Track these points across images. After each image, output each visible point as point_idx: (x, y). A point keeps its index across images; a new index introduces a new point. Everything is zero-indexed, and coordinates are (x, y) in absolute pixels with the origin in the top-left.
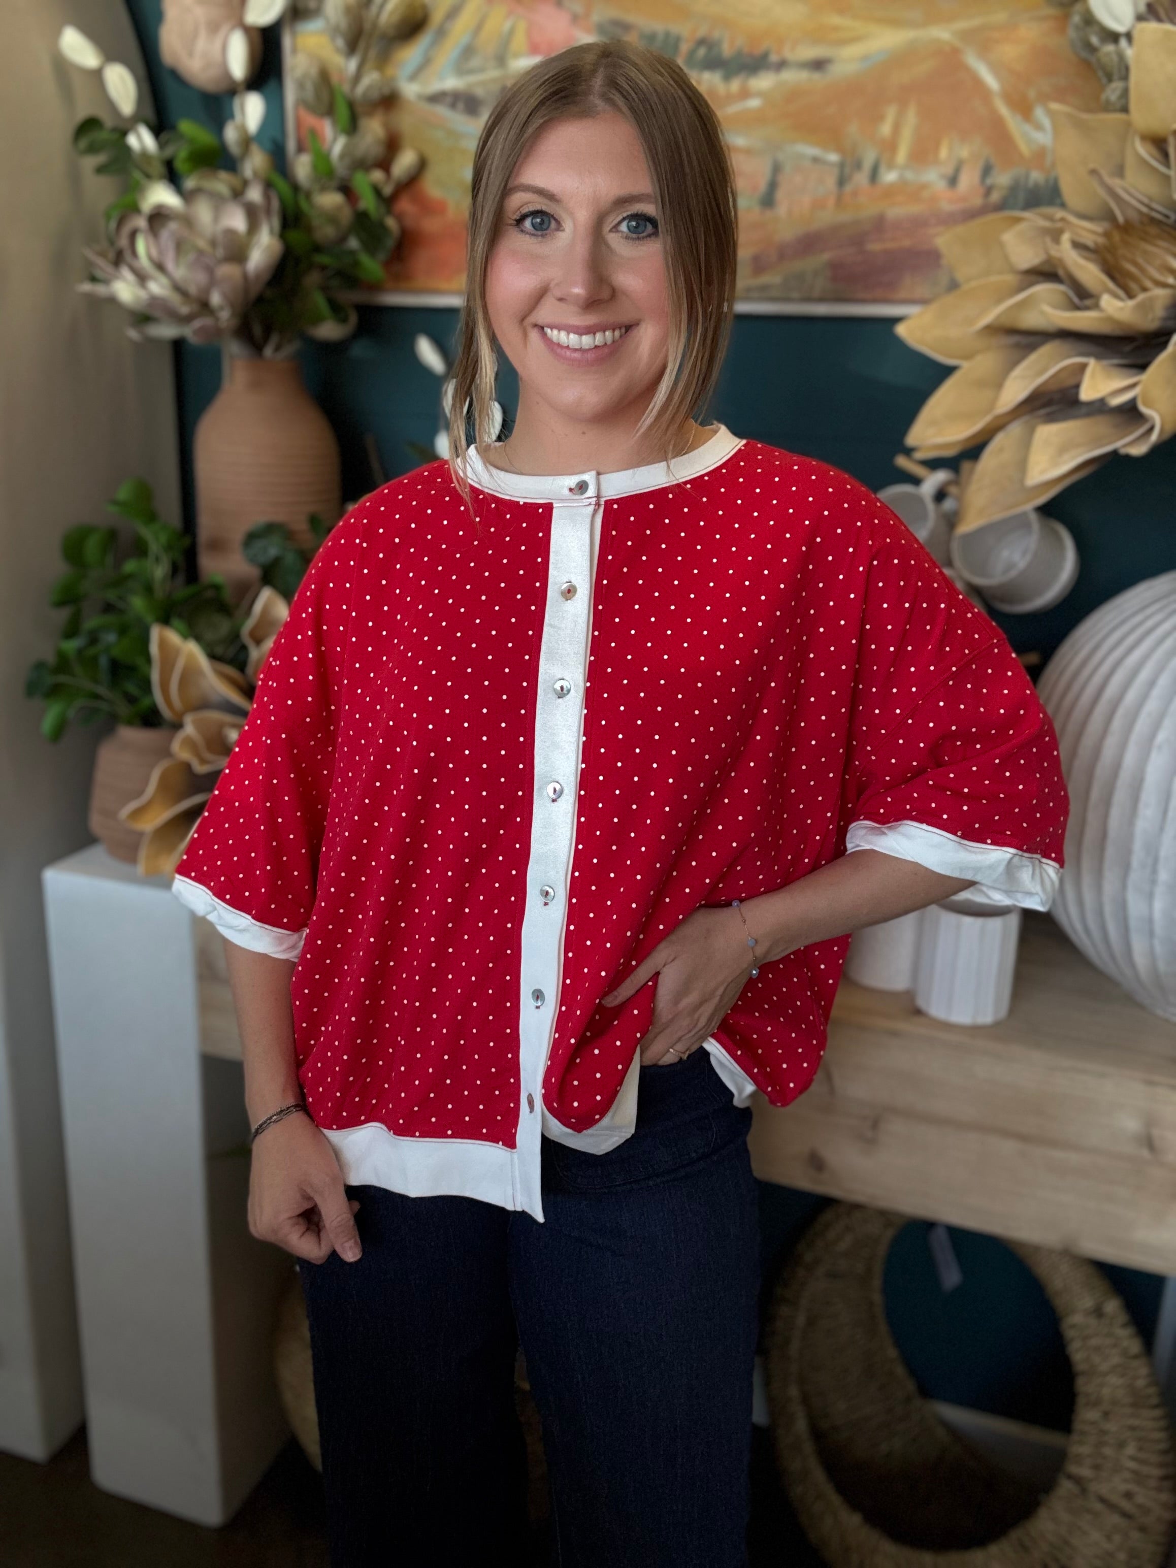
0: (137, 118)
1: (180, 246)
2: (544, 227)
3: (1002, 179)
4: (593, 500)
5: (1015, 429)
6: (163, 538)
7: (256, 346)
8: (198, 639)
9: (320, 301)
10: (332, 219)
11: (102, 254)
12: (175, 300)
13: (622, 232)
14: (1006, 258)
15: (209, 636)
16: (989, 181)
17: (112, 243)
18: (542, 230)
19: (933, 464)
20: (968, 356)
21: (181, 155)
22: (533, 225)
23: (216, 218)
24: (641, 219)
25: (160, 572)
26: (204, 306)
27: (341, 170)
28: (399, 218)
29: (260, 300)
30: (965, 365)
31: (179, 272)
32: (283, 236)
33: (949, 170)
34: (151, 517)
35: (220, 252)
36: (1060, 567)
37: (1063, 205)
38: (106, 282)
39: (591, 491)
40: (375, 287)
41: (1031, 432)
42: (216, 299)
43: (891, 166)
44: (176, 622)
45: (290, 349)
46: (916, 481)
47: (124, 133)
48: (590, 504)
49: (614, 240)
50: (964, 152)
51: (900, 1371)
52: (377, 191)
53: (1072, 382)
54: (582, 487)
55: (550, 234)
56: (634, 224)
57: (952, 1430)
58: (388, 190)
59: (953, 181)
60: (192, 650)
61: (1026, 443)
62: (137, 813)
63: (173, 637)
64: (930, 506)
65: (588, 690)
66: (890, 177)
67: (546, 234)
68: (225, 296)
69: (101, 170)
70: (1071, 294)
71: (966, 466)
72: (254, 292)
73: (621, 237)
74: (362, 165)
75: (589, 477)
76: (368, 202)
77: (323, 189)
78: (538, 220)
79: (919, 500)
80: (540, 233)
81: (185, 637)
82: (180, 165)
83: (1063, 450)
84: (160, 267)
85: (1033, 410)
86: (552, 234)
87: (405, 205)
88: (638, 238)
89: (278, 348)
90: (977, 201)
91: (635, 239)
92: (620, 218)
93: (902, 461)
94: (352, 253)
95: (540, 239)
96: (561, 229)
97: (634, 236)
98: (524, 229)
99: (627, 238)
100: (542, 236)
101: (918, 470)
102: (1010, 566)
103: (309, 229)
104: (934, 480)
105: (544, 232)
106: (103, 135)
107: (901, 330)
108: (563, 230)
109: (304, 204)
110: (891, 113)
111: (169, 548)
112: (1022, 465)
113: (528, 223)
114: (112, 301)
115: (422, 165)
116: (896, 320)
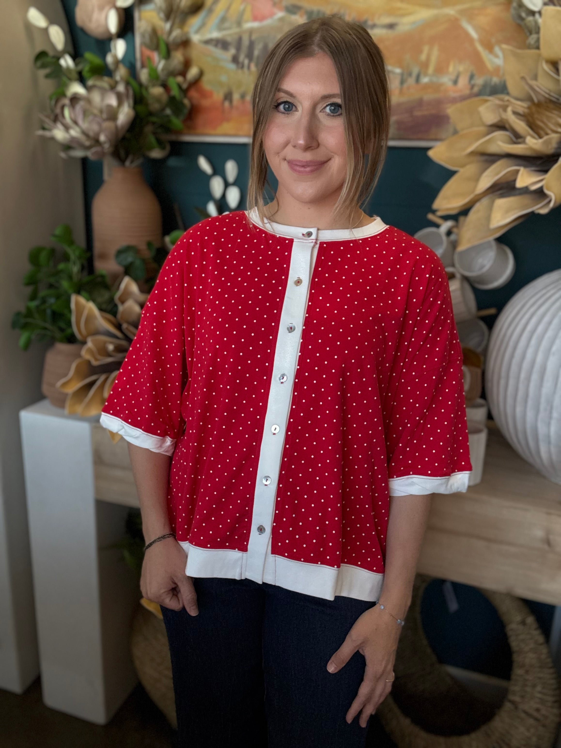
0: (65, 51)
1: (85, 113)
2: (290, 109)
3: (479, 81)
4: (314, 241)
5: (485, 201)
6: (77, 253)
7: (122, 161)
8: (94, 301)
9: (152, 139)
10: (158, 99)
11: (48, 117)
12: (83, 139)
13: (326, 112)
14: (481, 119)
15: (100, 300)
16: (473, 82)
17: (52, 111)
18: (288, 111)
19: (446, 218)
20: (463, 166)
21: (86, 68)
22: (284, 108)
23: (103, 99)
24: (336, 106)
25: (75, 269)
26: (97, 142)
27: (162, 76)
28: (190, 100)
29: (124, 138)
30: (461, 170)
31: (85, 125)
32: (134, 108)
33: (453, 77)
34: (71, 243)
35: (105, 116)
36: (506, 267)
37: (508, 94)
38: (50, 130)
39: (313, 237)
40: (179, 132)
41: (493, 202)
42: (102, 138)
43: (426, 75)
44: (83, 293)
45: (138, 162)
46: (438, 226)
47: (58, 59)
48: (312, 242)
49: (321, 116)
50: (461, 68)
51: (429, 650)
52: (179, 86)
53: (512, 178)
54: (309, 234)
55: (291, 113)
56: (333, 108)
57: (453, 678)
58: (185, 86)
59: (455, 82)
60: (91, 307)
61: (490, 208)
62: (64, 385)
63: (82, 300)
64: (444, 238)
65: (304, 330)
66: (425, 80)
67: (290, 113)
68: (106, 136)
69: (47, 76)
70: (512, 136)
71: (461, 219)
72: (121, 135)
73: (325, 114)
74: (173, 74)
75: (314, 231)
76: (175, 92)
77: (154, 85)
78: (287, 106)
79: (439, 235)
80: (286, 112)
81: (88, 300)
82: (85, 74)
83: (508, 211)
84: (75, 123)
85: (493, 192)
86: (292, 113)
87: (193, 93)
88: (333, 116)
89: (132, 162)
90: (467, 92)
91: (332, 116)
92: (325, 105)
93: (430, 216)
94: (168, 116)
95: (286, 115)
96: (297, 110)
97: (332, 114)
98: (279, 110)
99: (328, 115)
100: (287, 114)
101: (439, 221)
102: (483, 267)
103: (147, 105)
104: (446, 226)
105: (289, 112)
106: (49, 60)
107: (431, 153)
108: (298, 111)
109: (144, 92)
110: (426, 49)
111: (80, 258)
112: (488, 218)
113: (281, 107)
114: (53, 139)
115: (201, 74)
116: (428, 149)
